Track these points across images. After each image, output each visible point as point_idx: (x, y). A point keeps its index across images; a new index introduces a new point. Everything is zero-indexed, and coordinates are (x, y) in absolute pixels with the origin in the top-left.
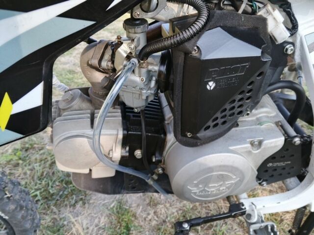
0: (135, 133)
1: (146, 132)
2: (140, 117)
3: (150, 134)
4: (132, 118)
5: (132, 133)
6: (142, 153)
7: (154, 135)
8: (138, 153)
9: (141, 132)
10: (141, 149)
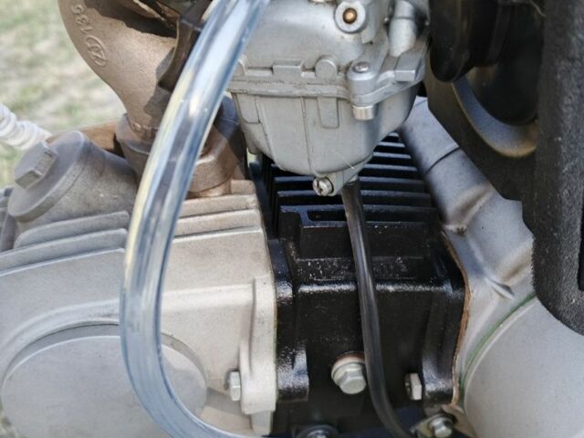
0: (326, 288)
1: (377, 280)
2: (340, 216)
3: (391, 288)
4: (308, 225)
5: (316, 288)
6: (364, 372)
7: (410, 288)
8: (348, 373)
9: (355, 281)
10: (358, 350)
